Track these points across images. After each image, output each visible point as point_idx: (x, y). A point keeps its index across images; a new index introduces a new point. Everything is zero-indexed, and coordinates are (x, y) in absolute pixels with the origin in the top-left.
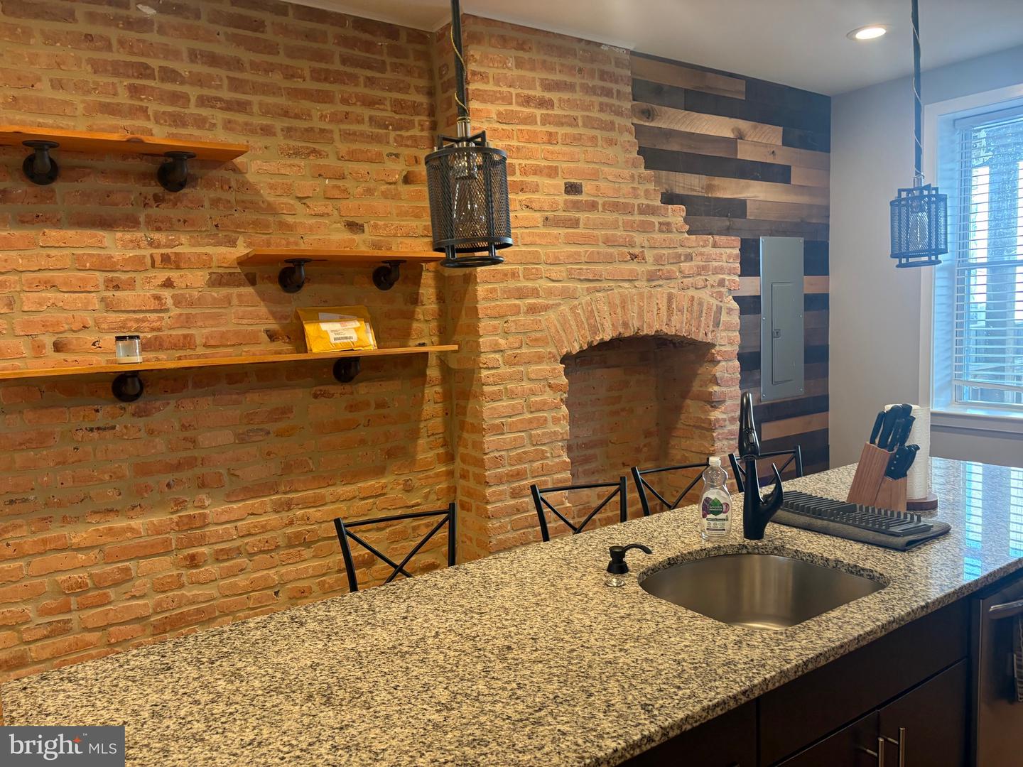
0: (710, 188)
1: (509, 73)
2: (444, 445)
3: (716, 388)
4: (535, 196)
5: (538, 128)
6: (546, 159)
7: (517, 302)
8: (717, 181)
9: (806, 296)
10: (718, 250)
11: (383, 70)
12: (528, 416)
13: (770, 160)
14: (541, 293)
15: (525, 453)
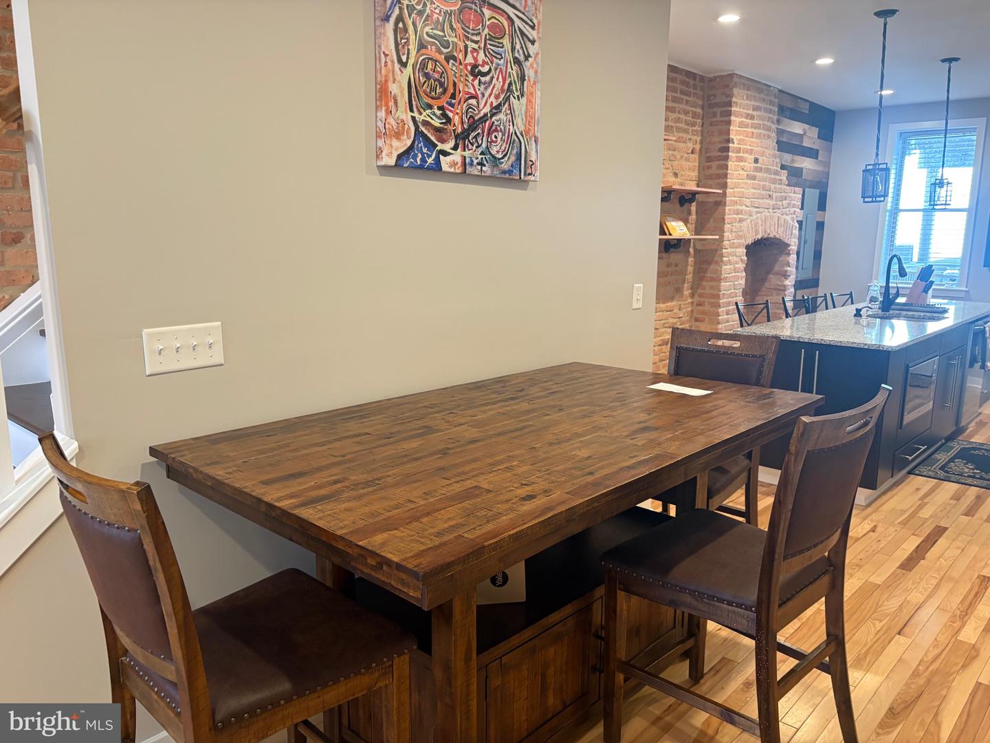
0: (793, 161)
1: (744, 102)
2: (691, 289)
3: (789, 268)
4: (746, 164)
5: (750, 130)
6: (750, 145)
7: (735, 216)
8: (797, 158)
9: (817, 222)
10: (795, 195)
11: (690, 96)
12: (734, 274)
13: (812, 147)
14: (743, 212)
15: (732, 293)
